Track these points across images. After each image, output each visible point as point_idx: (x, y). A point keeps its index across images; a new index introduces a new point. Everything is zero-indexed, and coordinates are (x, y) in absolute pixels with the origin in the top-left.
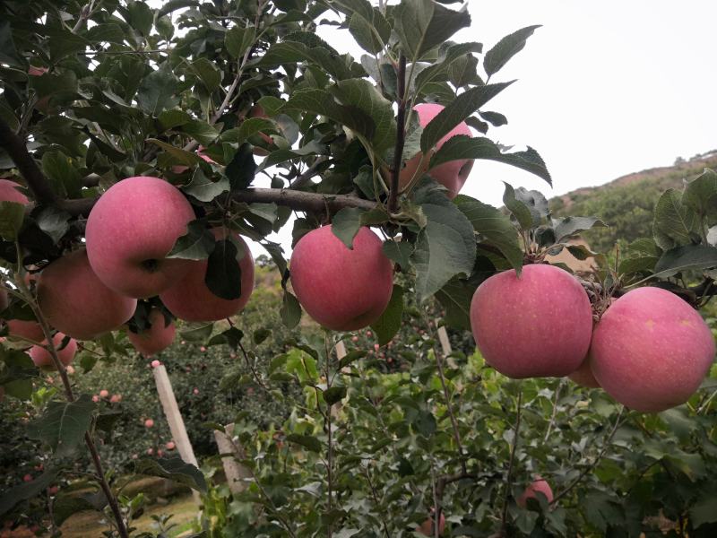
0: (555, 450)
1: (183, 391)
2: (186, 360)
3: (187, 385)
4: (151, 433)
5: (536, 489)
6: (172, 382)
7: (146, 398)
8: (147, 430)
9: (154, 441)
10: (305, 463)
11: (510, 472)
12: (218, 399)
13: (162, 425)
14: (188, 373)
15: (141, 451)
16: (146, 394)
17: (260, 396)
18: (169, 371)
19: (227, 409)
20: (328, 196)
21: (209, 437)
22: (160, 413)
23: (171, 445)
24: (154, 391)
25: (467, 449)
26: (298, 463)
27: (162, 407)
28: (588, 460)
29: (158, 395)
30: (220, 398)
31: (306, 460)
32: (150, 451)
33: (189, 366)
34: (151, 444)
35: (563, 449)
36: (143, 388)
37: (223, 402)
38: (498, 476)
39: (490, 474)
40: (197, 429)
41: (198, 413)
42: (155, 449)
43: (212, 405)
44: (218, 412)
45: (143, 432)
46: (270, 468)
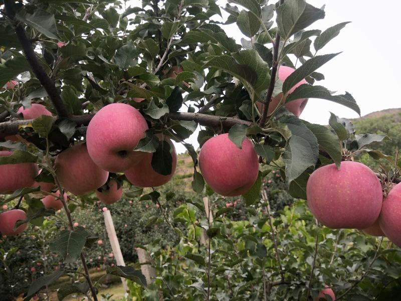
0: (337, 270)
1: (118, 225)
2: (121, 208)
3: (121, 222)
4: (100, 248)
5: (325, 293)
6: (113, 220)
7: (99, 228)
8: (98, 246)
9: (102, 252)
10: (187, 269)
11: (310, 282)
12: (138, 230)
13: (107, 243)
14: (122, 215)
15: (95, 257)
16: (99, 226)
17: (161, 230)
18: (112, 214)
19: (143, 237)
20: (222, 118)
21: (132, 252)
22: (105, 236)
23: (111, 255)
24: (103, 224)
25: (285, 267)
26: (183, 269)
27: (107, 233)
28: (357, 277)
29: (105, 226)
30: (139, 230)
31: (187, 268)
32: (100, 257)
33: (123, 211)
34: (101, 254)
35: (341, 270)
36: (97, 223)
37: (140, 232)
38: (303, 284)
39: (298, 283)
40: (125, 247)
41: (126, 238)
42: (102, 257)
43: (135, 234)
44: (138, 238)
45: (96, 247)
46: (167, 271)
